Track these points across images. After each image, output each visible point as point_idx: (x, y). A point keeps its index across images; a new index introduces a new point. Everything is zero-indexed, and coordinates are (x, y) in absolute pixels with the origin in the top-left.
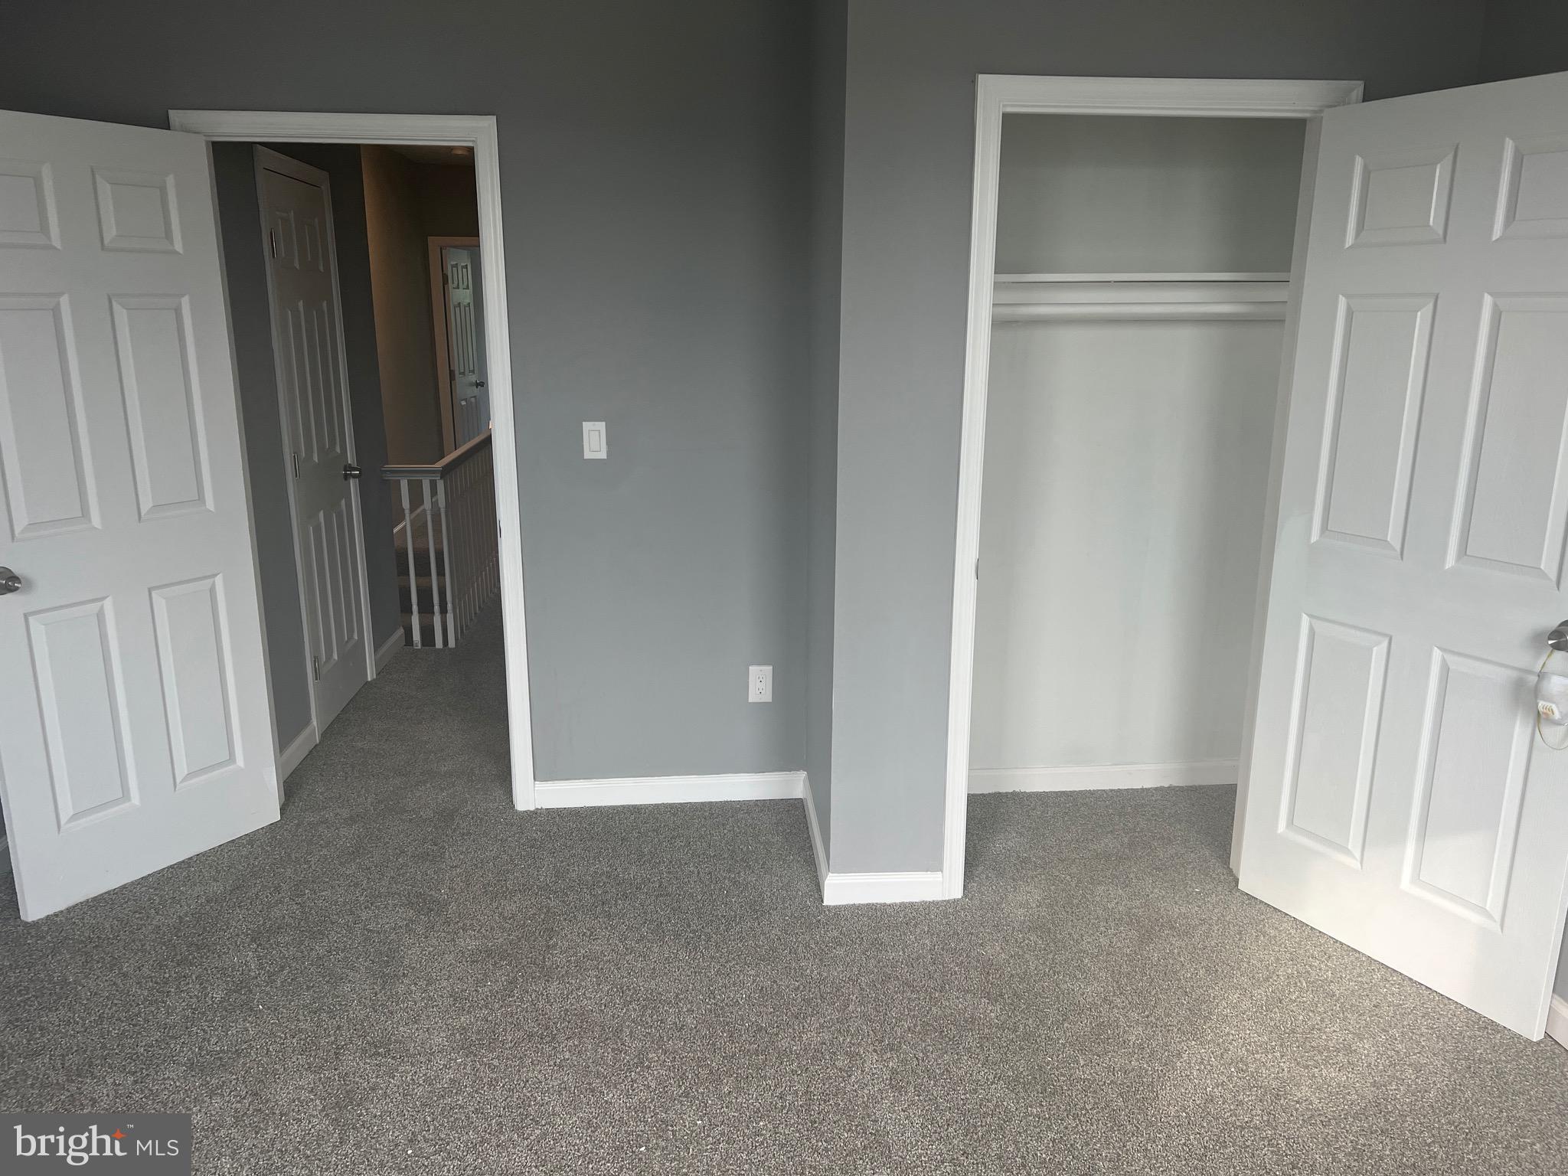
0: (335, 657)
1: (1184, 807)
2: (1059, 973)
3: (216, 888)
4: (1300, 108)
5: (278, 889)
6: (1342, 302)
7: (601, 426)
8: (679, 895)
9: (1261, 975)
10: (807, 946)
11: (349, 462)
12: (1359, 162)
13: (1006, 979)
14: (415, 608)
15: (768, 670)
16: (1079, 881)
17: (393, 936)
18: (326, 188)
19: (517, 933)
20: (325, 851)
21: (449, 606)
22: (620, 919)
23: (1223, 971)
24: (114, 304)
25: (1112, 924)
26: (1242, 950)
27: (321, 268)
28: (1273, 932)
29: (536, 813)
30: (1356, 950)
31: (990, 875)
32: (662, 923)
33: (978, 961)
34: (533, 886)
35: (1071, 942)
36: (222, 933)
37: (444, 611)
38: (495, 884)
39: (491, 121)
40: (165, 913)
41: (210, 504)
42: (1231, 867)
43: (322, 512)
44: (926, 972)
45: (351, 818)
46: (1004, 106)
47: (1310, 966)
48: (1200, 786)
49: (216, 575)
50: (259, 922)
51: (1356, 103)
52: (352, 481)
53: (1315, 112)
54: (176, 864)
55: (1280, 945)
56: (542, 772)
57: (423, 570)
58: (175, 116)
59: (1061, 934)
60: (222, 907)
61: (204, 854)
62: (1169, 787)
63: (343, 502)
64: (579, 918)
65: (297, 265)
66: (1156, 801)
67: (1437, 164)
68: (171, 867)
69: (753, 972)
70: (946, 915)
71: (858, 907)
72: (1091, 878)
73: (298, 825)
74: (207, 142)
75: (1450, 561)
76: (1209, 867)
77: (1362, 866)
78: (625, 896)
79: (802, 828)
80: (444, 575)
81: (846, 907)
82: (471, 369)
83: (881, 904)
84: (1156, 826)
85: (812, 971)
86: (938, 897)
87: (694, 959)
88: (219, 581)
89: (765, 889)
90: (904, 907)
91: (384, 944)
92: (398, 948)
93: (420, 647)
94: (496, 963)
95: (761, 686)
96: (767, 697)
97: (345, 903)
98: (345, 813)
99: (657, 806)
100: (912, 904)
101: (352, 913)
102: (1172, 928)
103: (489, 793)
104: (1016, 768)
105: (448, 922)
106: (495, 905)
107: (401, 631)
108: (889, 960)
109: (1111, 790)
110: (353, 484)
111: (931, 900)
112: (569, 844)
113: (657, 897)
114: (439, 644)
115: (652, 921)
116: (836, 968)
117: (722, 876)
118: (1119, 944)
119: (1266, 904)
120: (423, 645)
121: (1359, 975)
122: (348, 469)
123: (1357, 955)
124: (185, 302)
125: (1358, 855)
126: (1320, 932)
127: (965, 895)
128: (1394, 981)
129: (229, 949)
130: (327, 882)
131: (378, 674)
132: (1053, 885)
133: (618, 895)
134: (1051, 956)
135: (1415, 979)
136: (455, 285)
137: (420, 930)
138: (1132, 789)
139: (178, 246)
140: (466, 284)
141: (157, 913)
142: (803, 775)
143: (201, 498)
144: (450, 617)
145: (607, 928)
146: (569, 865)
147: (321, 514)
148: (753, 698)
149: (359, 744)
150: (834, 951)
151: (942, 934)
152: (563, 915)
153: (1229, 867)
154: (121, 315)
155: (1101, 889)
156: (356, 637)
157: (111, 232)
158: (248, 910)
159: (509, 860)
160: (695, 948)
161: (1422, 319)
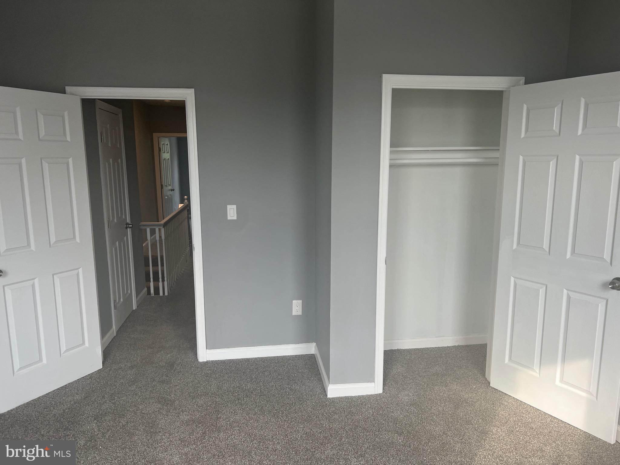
0: (122, 300)
1: (465, 354)
2: (424, 422)
3: (77, 397)
4: (501, 87)
5: (103, 397)
6: (521, 158)
7: (234, 207)
8: (269, 395)
9: (504, 421)
10: (323, 415)
11: (128, 222)
12: (525, 107)
13: (404, 426)
14: (152, 280)
15: (300, 302)
16: (428, 385)
17: (153, 415)
18: (120, 115)
19: (204, 413)
20: (122, 381)
21: (166, 279)
22: (246, 405)
23: (489, 420)
24: (43, 161)
25: (443, 402)
26: (495, 411)
27: (118, 146)
28: (506, 404)
29: (207, 362)
30: (539, 410)
31: (392, 383)
32: (263, 407)
33: (392, 419)
34: (209, 393)
35: (428, 410)
36: (82, 416)
37: (163, 281)
38: (193, 392)
39: (192, 91)
40: (57, 408)
41: (78, 240)
42: (486, 377)
43: (118, 242)
44: (372, 424)
45: (132, 366)
46: (393, 86)
47: (522, 417)
48: (470, 345)
49: (79, 268)
50: (97, 411)
51: (522, 85)
52: (129, 229)
53: (506, 88)
54: (60, 388)
55: (509, 409)
56: (209, 346)
57: (155, 264)
58: (68, 89)
59: (423, 406)
60: (81, 405)
61: (72, 383)
62: (458, 346)
63: (125, 238)
64: (229, 406)
65: (110, 145)
66: (453, 351)
67: (555, 107)
68: (58, 389)
69: (302, 426)
70: (377, 400)
71: (342, 398)
72: (432, 383)
73: (110, 370)
74: (80, 99)
75: (568, 256)
76: (478, 378)
77: (540, 375)
78: (247, 396)
79: (315, 366)
80: (163, 266)
81: (337, 398)
82: (169, 184)
83: (350, 397)
84: (455, 362)
85: (326, 425)
86: (373, 393)
87: (278, 422)
88: (80, 270)
89: (303, 392)
90: (359, 397)
91: (150, 419)
92: (156, 420)
93: (153, 295)
94: (197, 425)
95: (297, 308)
96: (300, 313)
97: (132, 402)
98: (129, 364)
99: (256, 358)
100: (363, 396)
101: (135, 406)
102: (466, 403)
103: (187, 355)
104: (399, 340)
105: (175, 409)
106: (194, 401)
107: (146, 289)
108: (356, 419)
109: (436, 348)
110: (129, 230)
111: (370, 394)
112: (222, 375)
113: (260, 396)
114: (161, 294)
115: (259, 406)
116: (335, 424)
117: (285, 387)
118: (446, 410)
119: (502, 392)
120: (155, 295)
121: (542, 420)
122: (127, 225)
123: (540, 412)
124: (70, 160)
125: (538, 371)
126: (524, 403)
127: (383, 392)
128: (555, 422)
129: (85, 423)
130: (124, 393)
131: (137, 307)
132: (418, 386)
133: (244, 396)
134: (420, 416)
135: (563, 421)
136: (163, 152)
137: (164, 413)
138: (444, 347)
139: (69, 139)
140: (167, 151)
141: (54, 409)
142: (314, 344)
143: (74, 237)
144: (166, 283)
145: (241, 410)
146: (222, 384)
147: (117, 243)
148: (294, 313)
149: (132, 336)
150: (334, 416)
151: (376, 408)
152: (222, 404)
153: (485, 377)
154: (46, 165)
155: (437, 387)
156: (129, 292)
157: (42, 133)
158: (92, 406)
159: (198, 383)
160: (278, 417)
161: (552, 164)
